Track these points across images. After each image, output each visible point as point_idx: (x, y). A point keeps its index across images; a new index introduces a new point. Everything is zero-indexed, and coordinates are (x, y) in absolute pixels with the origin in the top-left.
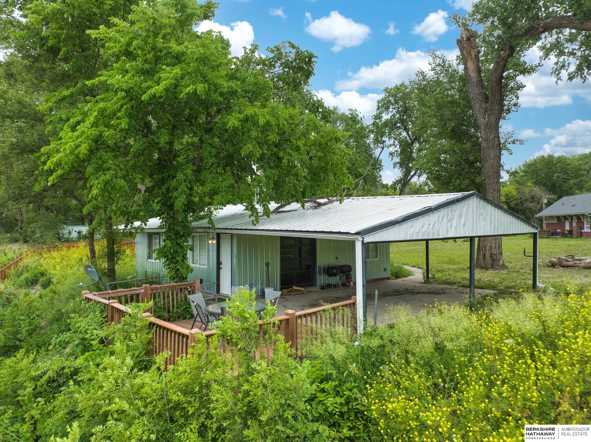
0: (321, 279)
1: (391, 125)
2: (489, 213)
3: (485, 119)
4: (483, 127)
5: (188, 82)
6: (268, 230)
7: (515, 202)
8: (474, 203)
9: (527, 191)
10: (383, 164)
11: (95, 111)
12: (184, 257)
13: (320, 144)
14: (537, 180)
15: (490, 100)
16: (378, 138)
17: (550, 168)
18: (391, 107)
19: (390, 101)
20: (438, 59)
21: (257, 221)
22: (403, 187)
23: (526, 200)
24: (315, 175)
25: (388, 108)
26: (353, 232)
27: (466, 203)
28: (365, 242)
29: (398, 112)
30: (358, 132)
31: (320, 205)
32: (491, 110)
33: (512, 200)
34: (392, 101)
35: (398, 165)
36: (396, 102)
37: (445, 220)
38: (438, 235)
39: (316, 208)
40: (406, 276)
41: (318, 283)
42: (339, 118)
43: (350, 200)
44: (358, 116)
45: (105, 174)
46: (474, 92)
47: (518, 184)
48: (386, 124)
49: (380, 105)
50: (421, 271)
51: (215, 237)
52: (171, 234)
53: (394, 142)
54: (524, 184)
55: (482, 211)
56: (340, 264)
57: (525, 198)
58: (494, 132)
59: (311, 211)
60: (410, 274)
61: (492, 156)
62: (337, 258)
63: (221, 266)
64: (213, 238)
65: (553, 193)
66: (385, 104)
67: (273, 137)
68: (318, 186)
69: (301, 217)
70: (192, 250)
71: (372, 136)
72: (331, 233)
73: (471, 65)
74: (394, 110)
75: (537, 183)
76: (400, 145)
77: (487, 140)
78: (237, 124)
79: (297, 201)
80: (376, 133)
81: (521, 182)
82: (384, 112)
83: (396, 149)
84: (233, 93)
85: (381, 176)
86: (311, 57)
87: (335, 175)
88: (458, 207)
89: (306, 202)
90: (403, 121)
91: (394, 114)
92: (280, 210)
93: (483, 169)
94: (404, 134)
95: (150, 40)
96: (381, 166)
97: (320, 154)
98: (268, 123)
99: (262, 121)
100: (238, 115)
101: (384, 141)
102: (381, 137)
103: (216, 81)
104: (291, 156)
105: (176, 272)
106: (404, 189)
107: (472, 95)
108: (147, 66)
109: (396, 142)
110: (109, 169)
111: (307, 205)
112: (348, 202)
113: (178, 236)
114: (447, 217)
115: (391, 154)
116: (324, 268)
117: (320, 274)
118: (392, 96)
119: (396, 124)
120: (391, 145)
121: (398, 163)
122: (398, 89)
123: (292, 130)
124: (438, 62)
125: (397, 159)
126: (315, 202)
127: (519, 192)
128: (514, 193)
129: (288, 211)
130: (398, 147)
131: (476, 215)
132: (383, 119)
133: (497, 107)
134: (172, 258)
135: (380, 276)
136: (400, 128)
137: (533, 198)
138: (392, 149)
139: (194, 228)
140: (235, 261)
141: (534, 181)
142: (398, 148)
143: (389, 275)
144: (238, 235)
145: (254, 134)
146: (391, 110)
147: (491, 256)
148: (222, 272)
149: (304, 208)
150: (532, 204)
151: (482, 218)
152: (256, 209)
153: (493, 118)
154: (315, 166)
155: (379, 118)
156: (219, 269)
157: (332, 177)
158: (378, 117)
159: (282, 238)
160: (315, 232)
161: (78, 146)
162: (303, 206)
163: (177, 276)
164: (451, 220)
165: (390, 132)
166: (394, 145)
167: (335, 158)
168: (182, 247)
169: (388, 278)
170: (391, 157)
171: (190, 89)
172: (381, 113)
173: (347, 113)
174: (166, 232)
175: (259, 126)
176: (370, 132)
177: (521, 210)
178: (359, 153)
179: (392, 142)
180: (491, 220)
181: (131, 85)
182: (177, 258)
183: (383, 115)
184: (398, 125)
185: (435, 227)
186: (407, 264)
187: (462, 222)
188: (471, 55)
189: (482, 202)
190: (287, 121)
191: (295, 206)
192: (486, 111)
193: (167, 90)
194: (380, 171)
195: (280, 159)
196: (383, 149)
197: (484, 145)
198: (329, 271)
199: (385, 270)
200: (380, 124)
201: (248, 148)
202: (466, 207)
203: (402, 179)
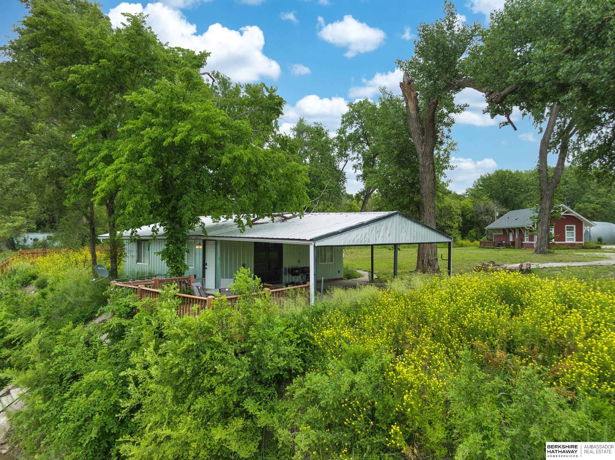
0: (286, 278)
1: (355, 139)
2: (410, 227)
3: (422, 148)
4: (420, 155)
5: (195, 133)
6: (249, 238)
7: (471, 214)
8: (398, 220)
9: (482, 204)
10: (346, 176)
11: (126, 151)
12: (183, 258)
13: (287, 175)
14: (491, 195)
15: (426, 134)
16: (342, 151)
17: (504, 183)
18: (355, 122)
19: (354, 117)
20: (387, 95)
21: (243, 230)
22: (365, 199)
23: (481, 213)
24: (283, 196)
25: (351, 123)
26: (309, 239)
27: (390, 220)
28: (316, 246)
29: (361, 127)
30: (322, 145)
31: (286, 219)
32: (426, 142)
33: (468, 212)
34: (356, 116)
35: (361, 178)
36: (360, 117)
37: (374, 232)
38: (369, 242)
39: (283, 221)
40: (356, 278)
41: (284, 281)
42: (305, 130)
43: (310, 215)
44: (323, 129)
45: (135, 197)
46: (414, 126)
47: (475, 197)
48: (350, 138)
49: (344, 119)
50: (367, 273)
51: (202, 243)
52: (173, 240)
53: (358, 155)
54: (479, 198)
55: (404, 225)
56: (302, 266)
57: (480, 211)
58: (429, 159)
59: (279, 223)
60: (360, 276)
61: (428, 179)
62: (299, 261)
63: (206, 267)
64: (200, 244)
65: (506, 207)
66: (349, 118)
67: (254, 170)
68: (285, 205)
69: (272, 228)
70: (188, 252)
71: (336, 149)
72: (294, 239)
73: (411, 105)
74: (358, 125)
75: (491, 197)
76: (364, 159)
77: (424, 166)
78: (228, 161)
79: (269, 216)
80: (340, 146)
81: (477, 195)
82: (348, 127)
83: (359, 162)
84: (224, 137)
85: (345, 188)
86: (280, 103)
87: (297, 197)
88: (384, 222)
89: (276, 216)
90: (366, 136)
91: (358, 129)
92: (256, 222)
93: (421, 190)
94: (367, 148)
95: (168, 103)
96: (345, 178)
97: (287, 182)
98: (250, 160)
99: (246, 159)
100: (229, 155)
101: (348, 155)
102: (345, 150)
103: (214, 131)
104: (266, 183)
105: (176, 269)
106: (366, 201)
107: (412, 129)
108: (166, 121)
109: (360, 155)
110: (139, 192)
111: (276, 219)
112: (308, 217)
113: (179, 242)
114: (376, 229)
115: (355, 167)
116: (289, 269)
117: (286, 274)
118: (356, 112)
119: (359, 138)
120: (354, 158)
121: (361, 176)
122: (362, 105)
123: (267, 164)
124: (387, 98)
125: (360, 172)
126: (283, 217)
127: (474, 206)
128: (471, 206)
129: (261, 223)
130: (362, 159)
131: (399, 228)
132: (347, 134)
133: (431, 140)
134: (174, 259)
135: (334, 277)
136: (362, 142)
137: (487, 211)
138: (355, 162)
139: (190, 236)
140: (219, 262)
141: (489, 194)
142: (361, 161)
143: (342, 276)
144: (221, 241)
145: (240, 168)
146: (355, 125)
147: (429, 262)
148: (207, 271)
149: (273, 222)
150: (486, 217)
151: (403, 231)
152: (241, 221)
153: (428, 149)
154: (283, 190)
155: (343, 133)
156: (204, 268)
157: (295, 199)
158: (342, 131)
159: (255, 243)
160: (283, 239)
161: (117, 177)
162: (273, 220)
163: (177, 272)
164: (379, 232)
165: (353, 146)
166: (357, 158)
167: (298, 184)
168: (180, 250)
169: (342, 279)
170: (354, 169)
171: (198, 138)
172: (345, 127)
173: (313, 126)
174: (167, 239)
175: (243, 162)
176: (334, 145)
177: (477, 222)
178: (323, 166)
179: (355, 155)
180: (411, 232)
181: (157, 135)
182: (178, 258)
183: (348, 129)
184: (362, 139)
185: (367, 236)
186: (361, 269)
187: (388, 233)
188: (411, 96)
189: (404, 219)
190: (263, 158)
191: (267, 219)
192: (423, 142)
193: (182, 139)
194: (343, 183)
195: (257, 186)
196: (347, 162)
197: (421, 169)
198: (293, 272)
199: (339, 272)
200: (344, 138)
201: (236, 179)
202: (391, 222)
203: (364, 191)
